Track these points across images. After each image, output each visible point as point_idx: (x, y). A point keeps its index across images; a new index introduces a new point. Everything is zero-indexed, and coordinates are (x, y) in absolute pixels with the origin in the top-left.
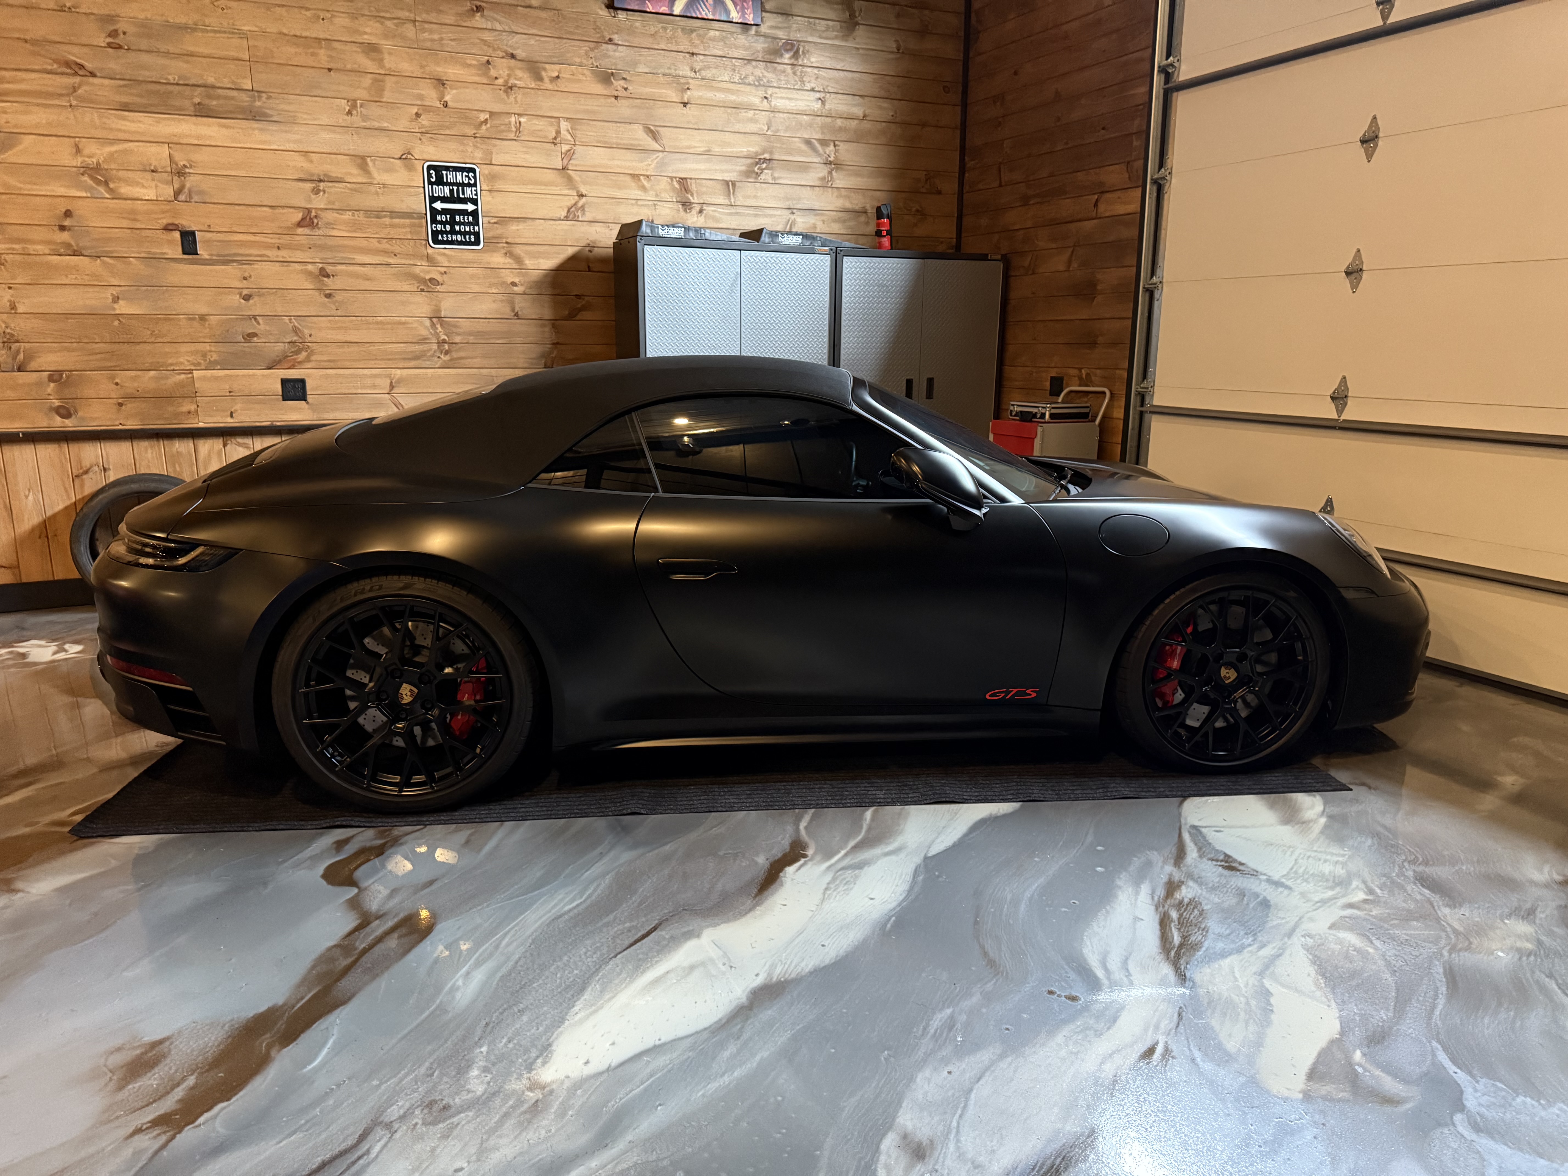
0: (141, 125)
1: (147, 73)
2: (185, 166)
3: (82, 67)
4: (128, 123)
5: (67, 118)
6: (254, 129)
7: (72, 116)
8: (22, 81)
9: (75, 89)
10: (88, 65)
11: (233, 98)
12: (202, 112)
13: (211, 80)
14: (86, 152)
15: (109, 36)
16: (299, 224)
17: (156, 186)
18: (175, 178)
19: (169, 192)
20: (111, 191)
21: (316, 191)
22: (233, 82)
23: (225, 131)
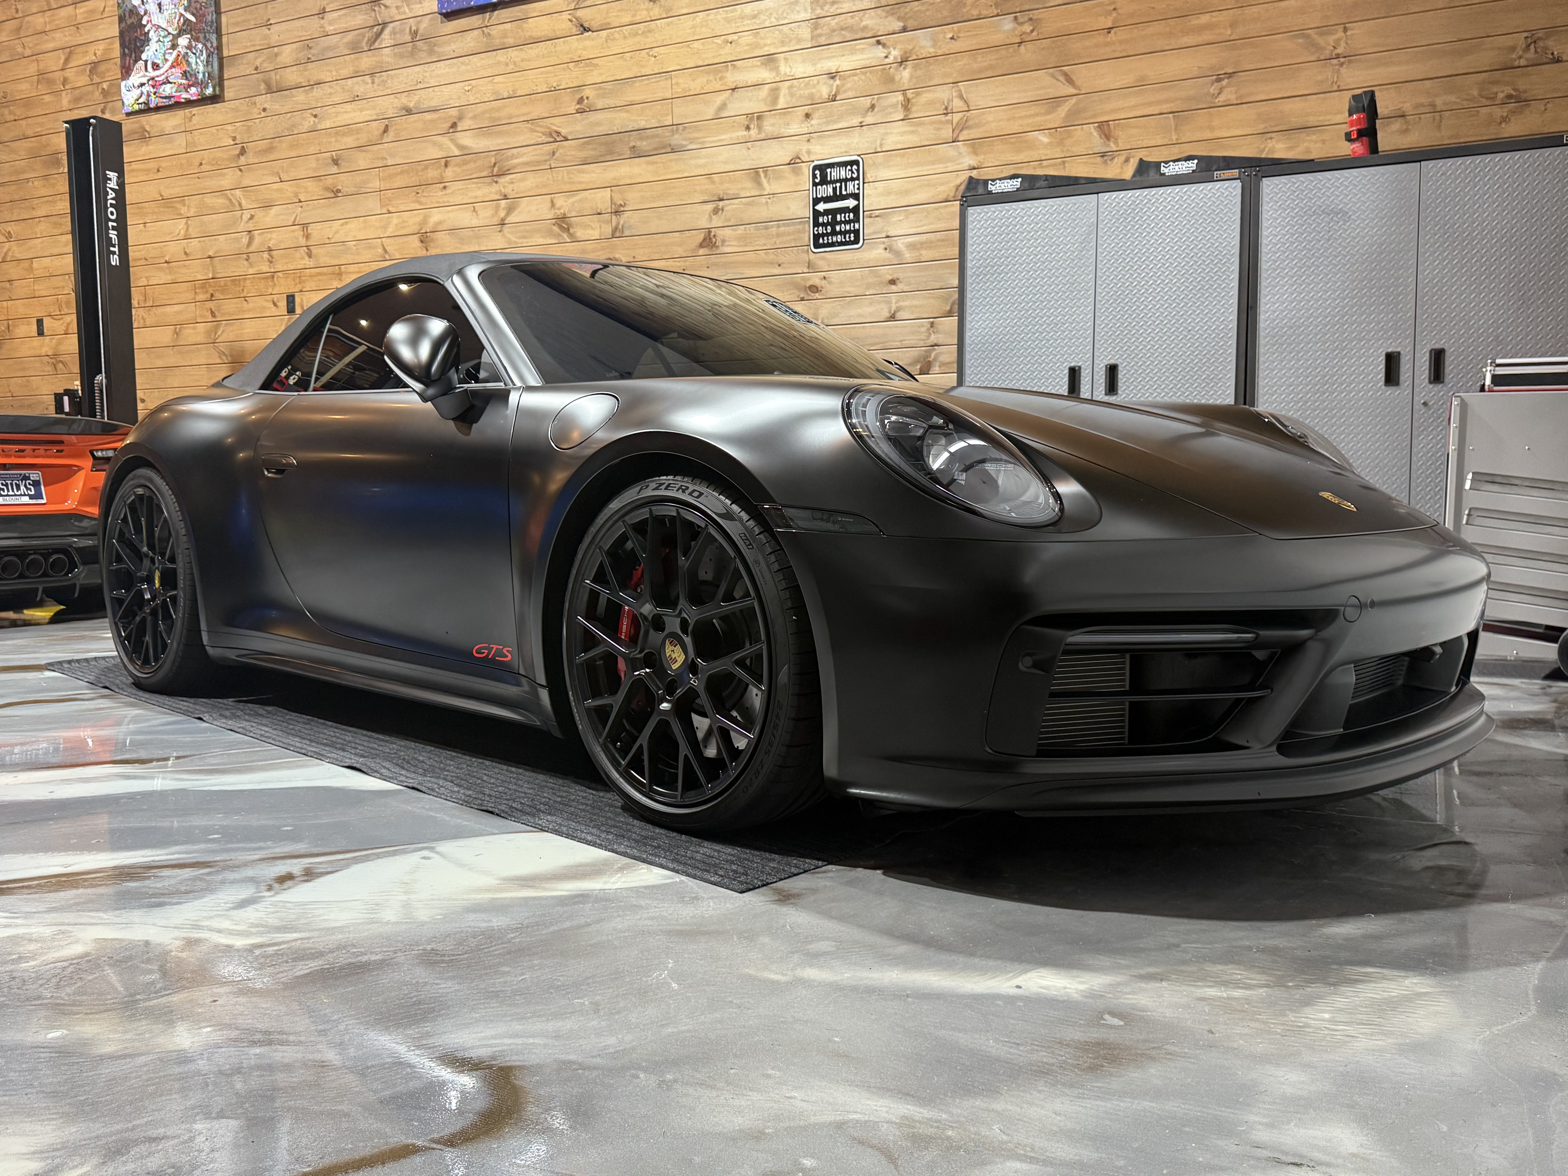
0: (594, 175)
1: (601, 128)
2: (621, 205)
3: (558, 133)
4: (585, 175)
5: (548, 179)
6: (671, 161)
7: (550, 177)
8: (522, 155)
9: (554, 153)
10: (564, 131)
11: (657, 136)
12: (636, 154)
13: (643, 124)
14: (557, 206)
15: (578, 103)
16: (701, 246)
17: (600, 227)
18: (614, 217)
19: (608, 230)
20: (571, 235)
21: (716, 211)
22: (659, 121)
23: (650, 168)
